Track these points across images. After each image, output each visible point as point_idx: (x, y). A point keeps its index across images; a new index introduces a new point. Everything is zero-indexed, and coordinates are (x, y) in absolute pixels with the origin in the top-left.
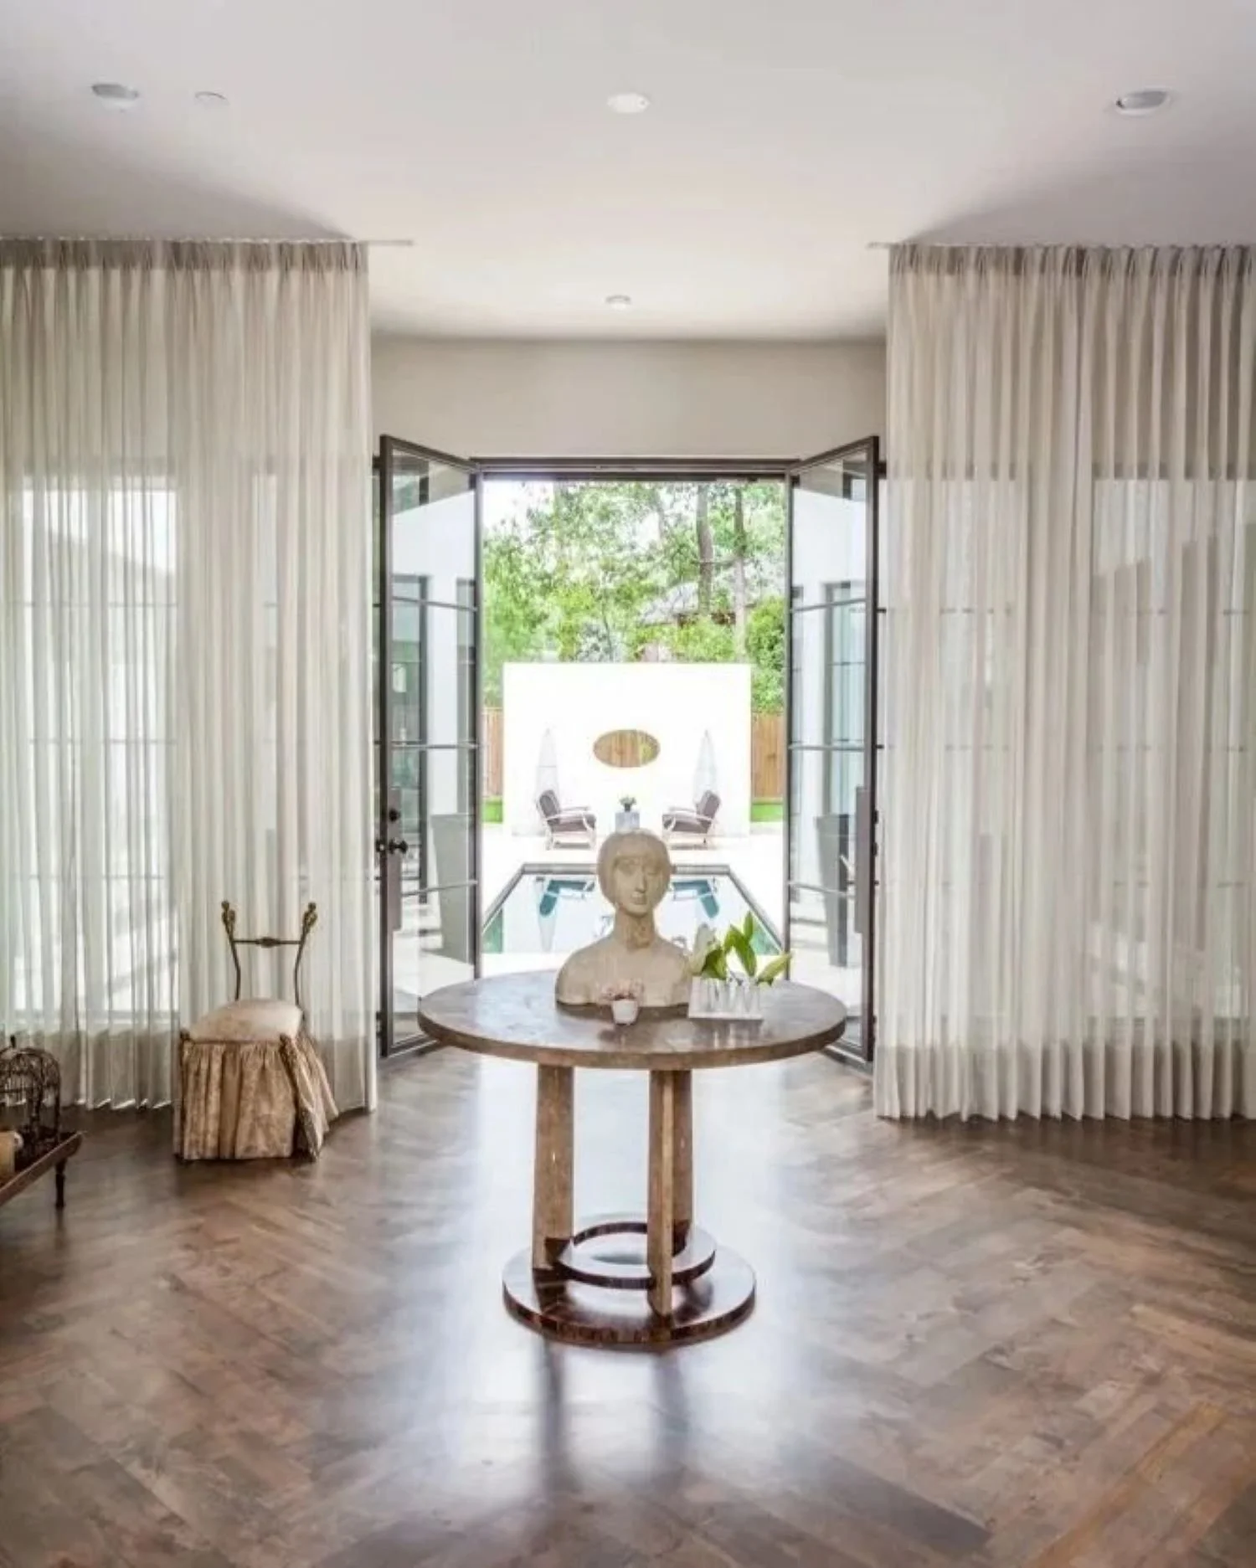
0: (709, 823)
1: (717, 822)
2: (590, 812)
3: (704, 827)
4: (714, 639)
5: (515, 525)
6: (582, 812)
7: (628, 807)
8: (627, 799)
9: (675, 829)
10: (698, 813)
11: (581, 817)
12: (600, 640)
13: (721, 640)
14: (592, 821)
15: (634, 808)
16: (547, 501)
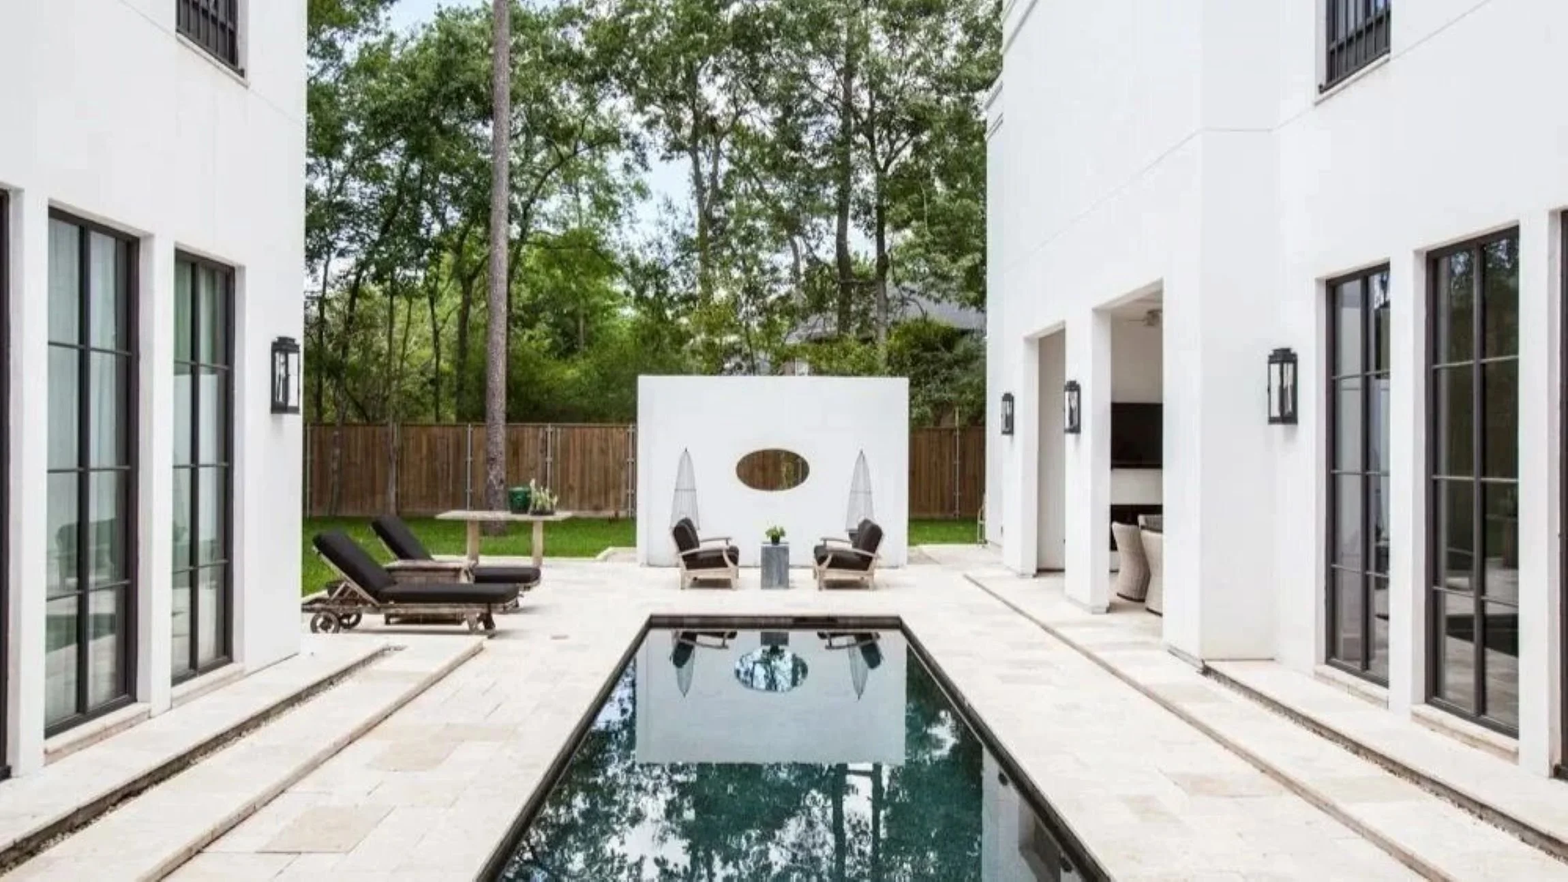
0: (870, 559)
1: (879, 557)
2: (731, 543)
3: (864, 563)
4: (858, 357)
5: (660, 246)
6: (722, 545)
7: (775, 540)
8: (775, 530)
9: (831, 566)
10: (855, 546)
11: (720, 551)
12: (743, 359)
13: (866, 357)
14: (734, 555)
15: (782, 539)
16: (693, 226)
